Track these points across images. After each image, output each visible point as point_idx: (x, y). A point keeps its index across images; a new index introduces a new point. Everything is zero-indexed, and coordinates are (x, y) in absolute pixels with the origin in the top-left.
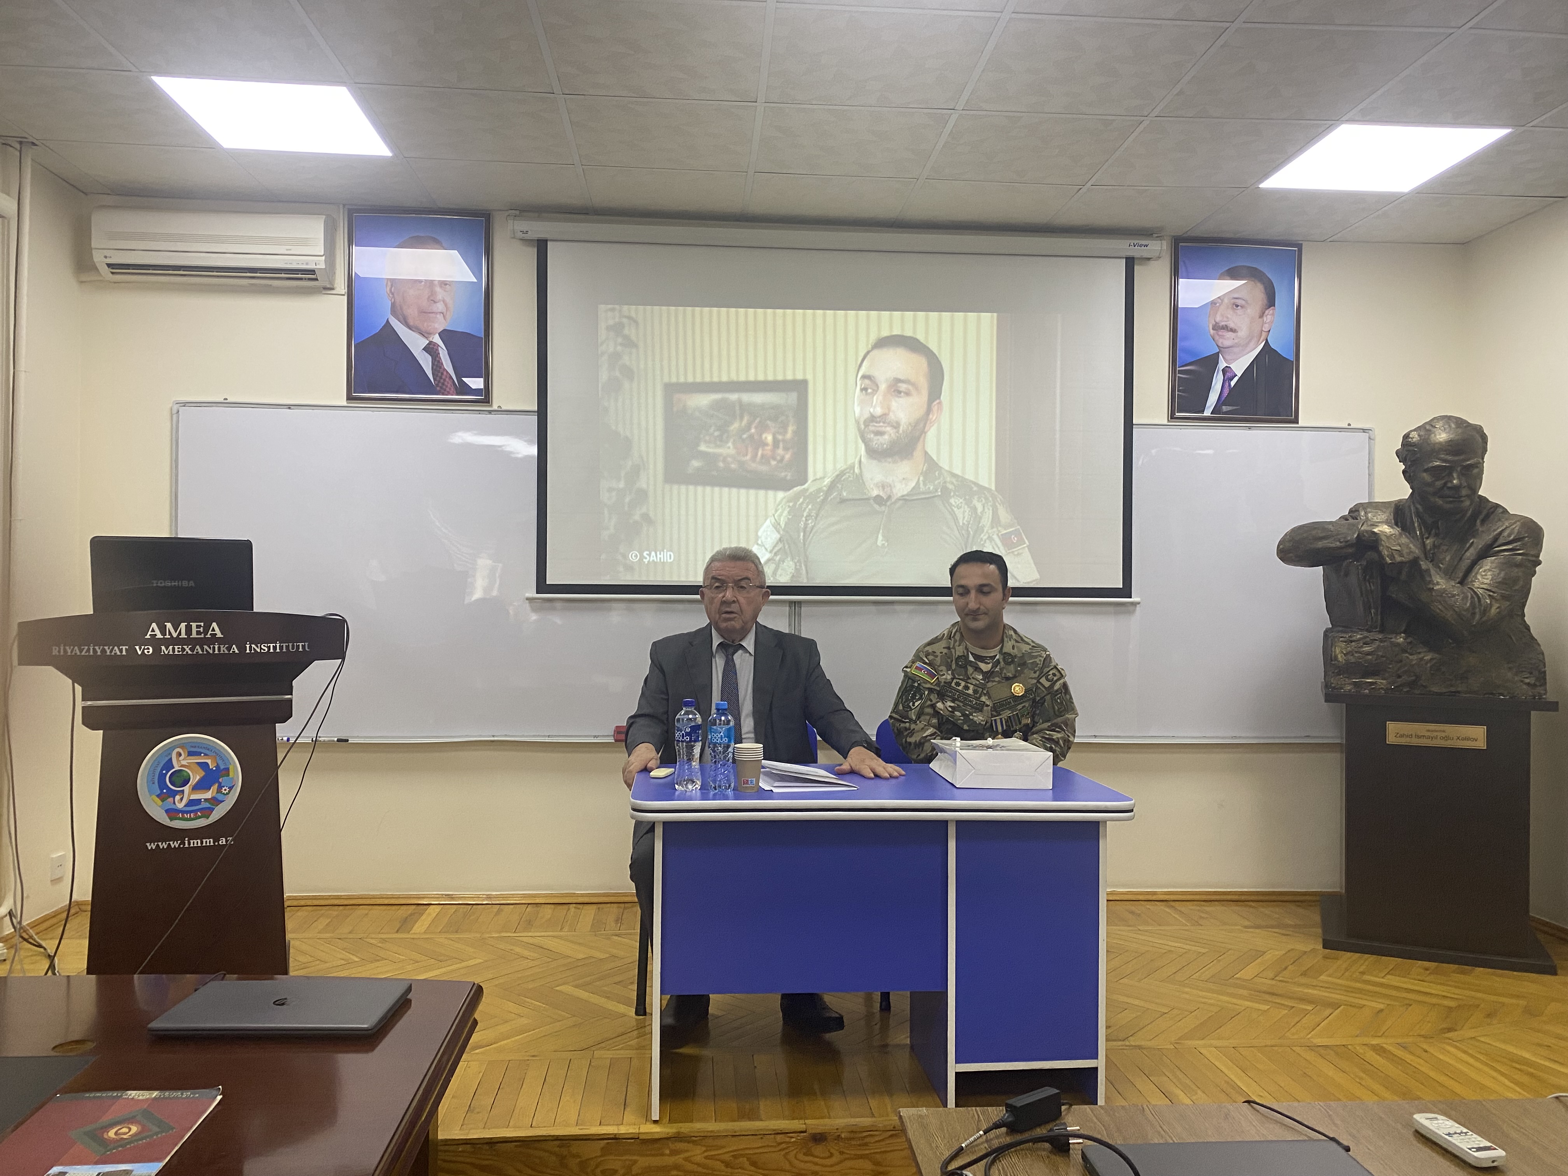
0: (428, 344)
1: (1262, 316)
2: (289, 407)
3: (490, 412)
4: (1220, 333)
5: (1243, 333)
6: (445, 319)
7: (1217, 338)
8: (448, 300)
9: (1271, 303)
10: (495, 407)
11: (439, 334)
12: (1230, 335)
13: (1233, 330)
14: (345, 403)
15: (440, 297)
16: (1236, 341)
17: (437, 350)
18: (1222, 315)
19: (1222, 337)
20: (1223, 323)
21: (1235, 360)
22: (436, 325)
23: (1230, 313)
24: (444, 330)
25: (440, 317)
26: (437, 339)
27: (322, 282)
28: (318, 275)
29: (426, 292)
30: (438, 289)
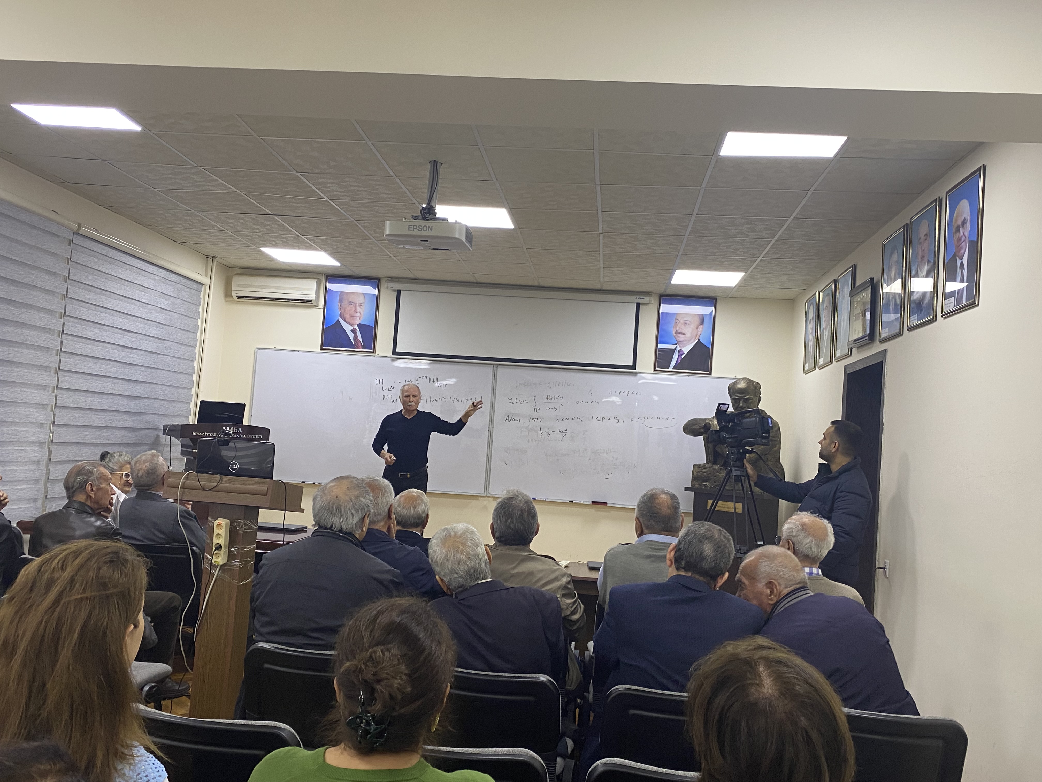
0: (353, 329)
1: (697, 328)
2: (298, 351)
3: (374, 356)
4: (678, 335)
5: (688, 335)
6: (360, 319)
7: (676, 337)
8: (362, 312)
9: (702, 323)
10: (376, 355)
11: (358, 325)
12: (682, 336)
13: (684, 334)
15: (358, 311)
16: (685, 339)
17: (356, 331)
18: (680, 328)
19: (679, 337)
20: (680, 331)
21: (684, 347)
22: (357, 322)
23: (683, 327)
24: (359, 323)
25: (358, 318)
26: (356, 327)
27: (314, 304)
28: (313, 302)
29: (353, 309)
30: (358, 307)
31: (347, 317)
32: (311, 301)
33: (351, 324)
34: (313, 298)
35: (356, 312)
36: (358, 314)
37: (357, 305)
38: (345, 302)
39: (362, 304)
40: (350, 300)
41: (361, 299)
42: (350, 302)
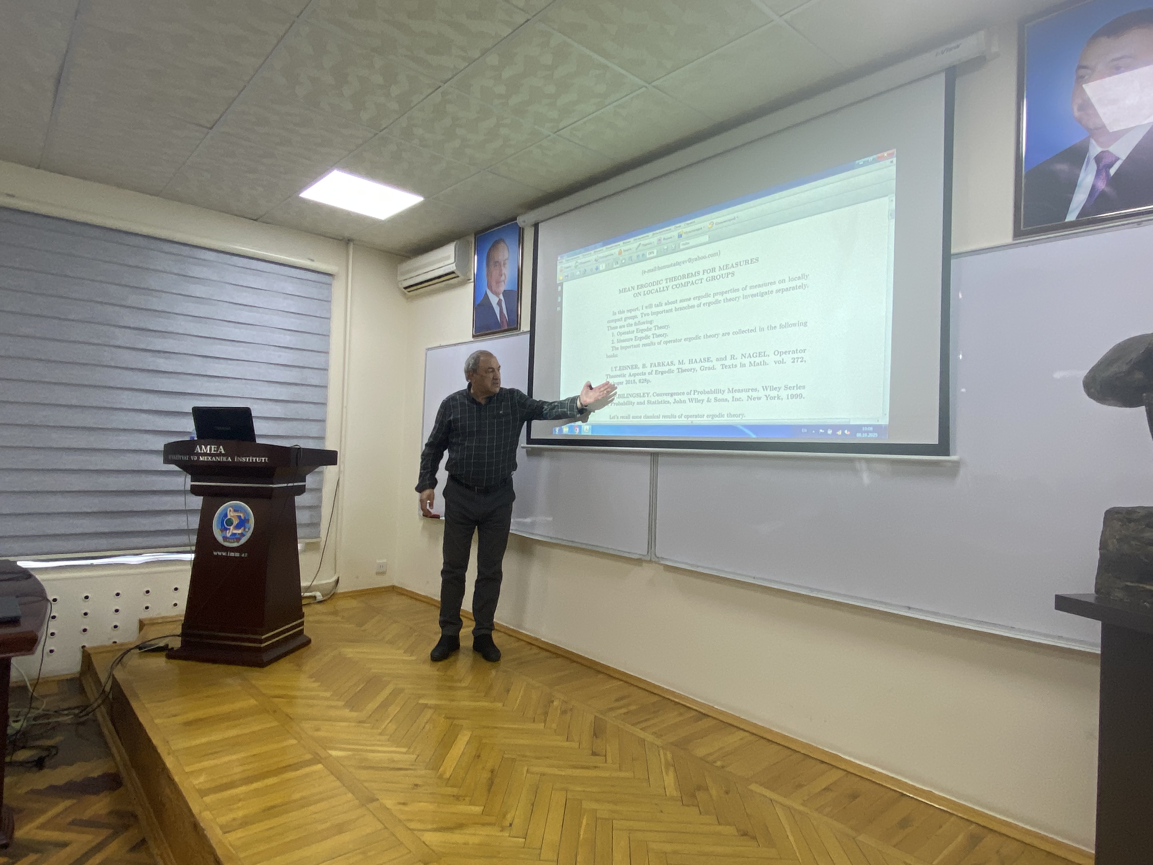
0: (499, 300)
2: (455, 345)
6: (504, 283)
8: (506, 273)
11: (502, 294)
14: (472, 340)
15: (503, 272)
17: (502, 303)
21: (1116, 139)
22: (502, 288)
24: (504, 291)
25: (503, 283)
26: (502, 297)
27: (462, 277)
28: (458, 273)
31: (494, 284)
32: (453, 273)
33: (497, 294)
34: (453, 268)
35: (501, 275)
36: (503, 277)
40: (496, 260)
41: (506, 255)
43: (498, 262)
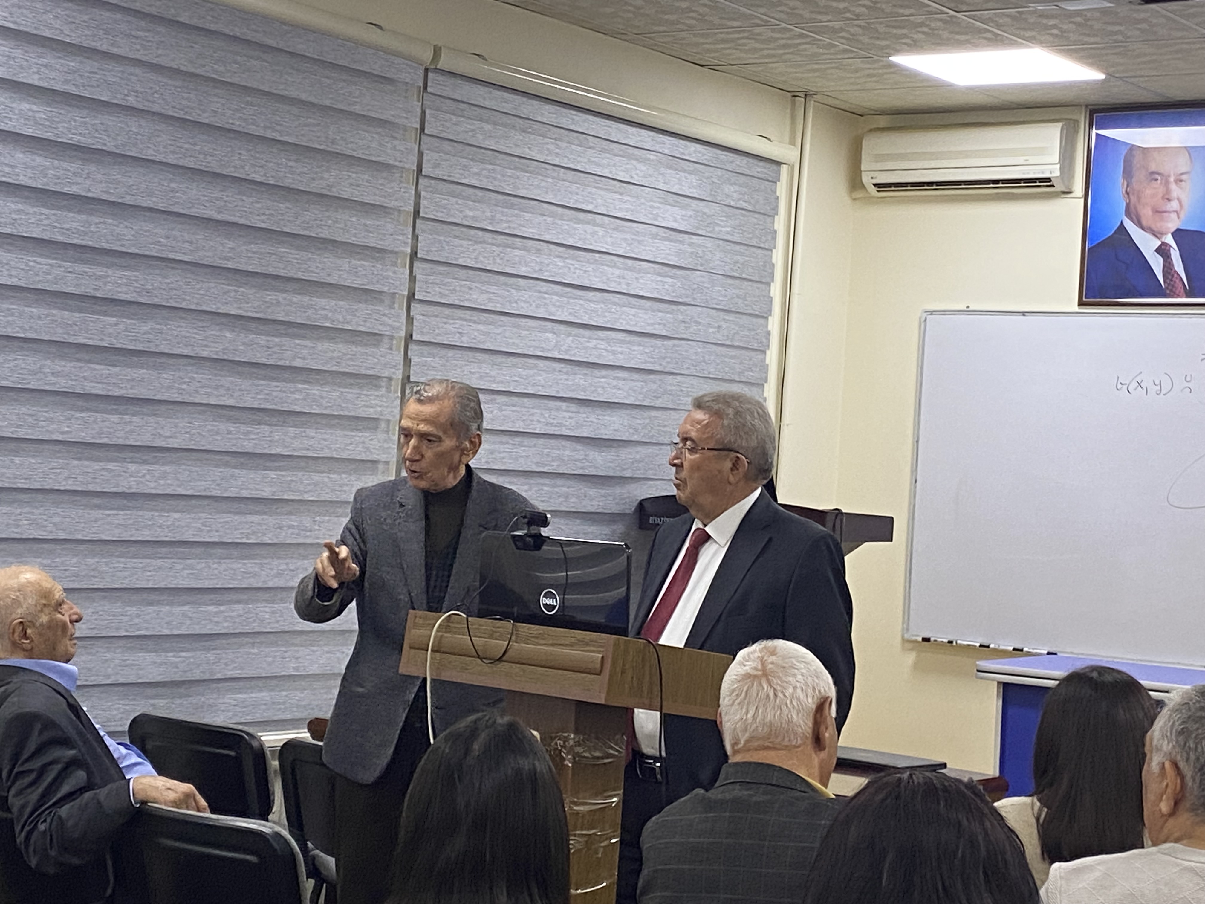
0: (1161, 245)
2: (1024, 314)
6: (1179, 217)
8: (1183, 197)
11: (1173, 234)
14: (1076, 309)
15: (1174, 195)
17: (1169, 250)
22: (1170, 225)
24: (1178, 230)
25: (1174, 216)
26: (1169, 239)
27: (1059, 187)
28: (1054, 182)
29: (1161, 190)
30: (1173, 187)
31: (1146, 213)
32: (1048, 180)
33: (1156, 234)
34: (1053, 171)
35: (1169, 200)
36: (1175, 205)
37: (1172, 179)
38: (1139, 176)
39: (1184, 177)
40: (1153, 167)
41: (1183, 164)
42: (1153, 173)
43: (1158, 174)
